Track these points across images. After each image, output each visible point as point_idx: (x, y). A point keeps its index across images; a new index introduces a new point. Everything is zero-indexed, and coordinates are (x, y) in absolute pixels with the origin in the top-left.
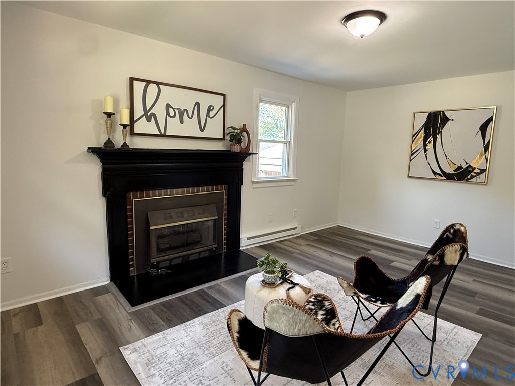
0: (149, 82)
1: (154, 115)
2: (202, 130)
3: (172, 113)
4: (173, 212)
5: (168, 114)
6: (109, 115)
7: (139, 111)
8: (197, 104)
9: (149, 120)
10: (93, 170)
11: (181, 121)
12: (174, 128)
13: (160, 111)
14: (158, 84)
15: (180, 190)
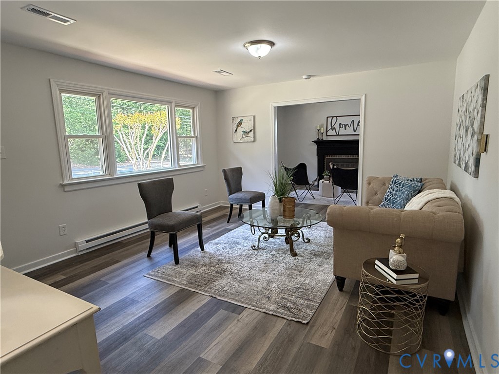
0: (333, 117)
1: (335, 128)
2: (355, 131)
3: (341, 126)
4: (350, 164)
5: (340, 127)
6: (319, 130)
7: (329, 127)
8: (353, 121)
9: (333, 130)
10: (315, 147)
11: (345, 129)
12: (342, 131)
13: (337, 126)
14: (336, 117)
15: (345, 156)
